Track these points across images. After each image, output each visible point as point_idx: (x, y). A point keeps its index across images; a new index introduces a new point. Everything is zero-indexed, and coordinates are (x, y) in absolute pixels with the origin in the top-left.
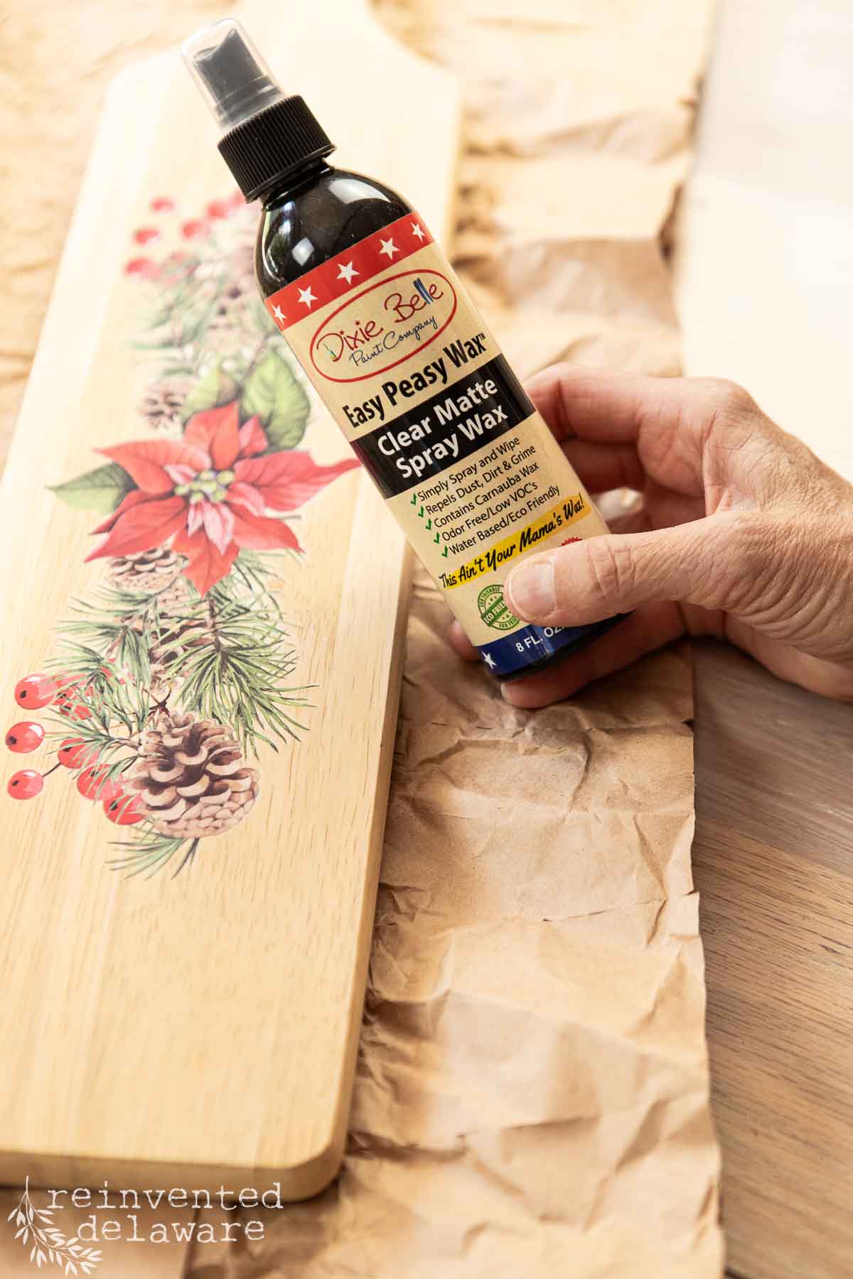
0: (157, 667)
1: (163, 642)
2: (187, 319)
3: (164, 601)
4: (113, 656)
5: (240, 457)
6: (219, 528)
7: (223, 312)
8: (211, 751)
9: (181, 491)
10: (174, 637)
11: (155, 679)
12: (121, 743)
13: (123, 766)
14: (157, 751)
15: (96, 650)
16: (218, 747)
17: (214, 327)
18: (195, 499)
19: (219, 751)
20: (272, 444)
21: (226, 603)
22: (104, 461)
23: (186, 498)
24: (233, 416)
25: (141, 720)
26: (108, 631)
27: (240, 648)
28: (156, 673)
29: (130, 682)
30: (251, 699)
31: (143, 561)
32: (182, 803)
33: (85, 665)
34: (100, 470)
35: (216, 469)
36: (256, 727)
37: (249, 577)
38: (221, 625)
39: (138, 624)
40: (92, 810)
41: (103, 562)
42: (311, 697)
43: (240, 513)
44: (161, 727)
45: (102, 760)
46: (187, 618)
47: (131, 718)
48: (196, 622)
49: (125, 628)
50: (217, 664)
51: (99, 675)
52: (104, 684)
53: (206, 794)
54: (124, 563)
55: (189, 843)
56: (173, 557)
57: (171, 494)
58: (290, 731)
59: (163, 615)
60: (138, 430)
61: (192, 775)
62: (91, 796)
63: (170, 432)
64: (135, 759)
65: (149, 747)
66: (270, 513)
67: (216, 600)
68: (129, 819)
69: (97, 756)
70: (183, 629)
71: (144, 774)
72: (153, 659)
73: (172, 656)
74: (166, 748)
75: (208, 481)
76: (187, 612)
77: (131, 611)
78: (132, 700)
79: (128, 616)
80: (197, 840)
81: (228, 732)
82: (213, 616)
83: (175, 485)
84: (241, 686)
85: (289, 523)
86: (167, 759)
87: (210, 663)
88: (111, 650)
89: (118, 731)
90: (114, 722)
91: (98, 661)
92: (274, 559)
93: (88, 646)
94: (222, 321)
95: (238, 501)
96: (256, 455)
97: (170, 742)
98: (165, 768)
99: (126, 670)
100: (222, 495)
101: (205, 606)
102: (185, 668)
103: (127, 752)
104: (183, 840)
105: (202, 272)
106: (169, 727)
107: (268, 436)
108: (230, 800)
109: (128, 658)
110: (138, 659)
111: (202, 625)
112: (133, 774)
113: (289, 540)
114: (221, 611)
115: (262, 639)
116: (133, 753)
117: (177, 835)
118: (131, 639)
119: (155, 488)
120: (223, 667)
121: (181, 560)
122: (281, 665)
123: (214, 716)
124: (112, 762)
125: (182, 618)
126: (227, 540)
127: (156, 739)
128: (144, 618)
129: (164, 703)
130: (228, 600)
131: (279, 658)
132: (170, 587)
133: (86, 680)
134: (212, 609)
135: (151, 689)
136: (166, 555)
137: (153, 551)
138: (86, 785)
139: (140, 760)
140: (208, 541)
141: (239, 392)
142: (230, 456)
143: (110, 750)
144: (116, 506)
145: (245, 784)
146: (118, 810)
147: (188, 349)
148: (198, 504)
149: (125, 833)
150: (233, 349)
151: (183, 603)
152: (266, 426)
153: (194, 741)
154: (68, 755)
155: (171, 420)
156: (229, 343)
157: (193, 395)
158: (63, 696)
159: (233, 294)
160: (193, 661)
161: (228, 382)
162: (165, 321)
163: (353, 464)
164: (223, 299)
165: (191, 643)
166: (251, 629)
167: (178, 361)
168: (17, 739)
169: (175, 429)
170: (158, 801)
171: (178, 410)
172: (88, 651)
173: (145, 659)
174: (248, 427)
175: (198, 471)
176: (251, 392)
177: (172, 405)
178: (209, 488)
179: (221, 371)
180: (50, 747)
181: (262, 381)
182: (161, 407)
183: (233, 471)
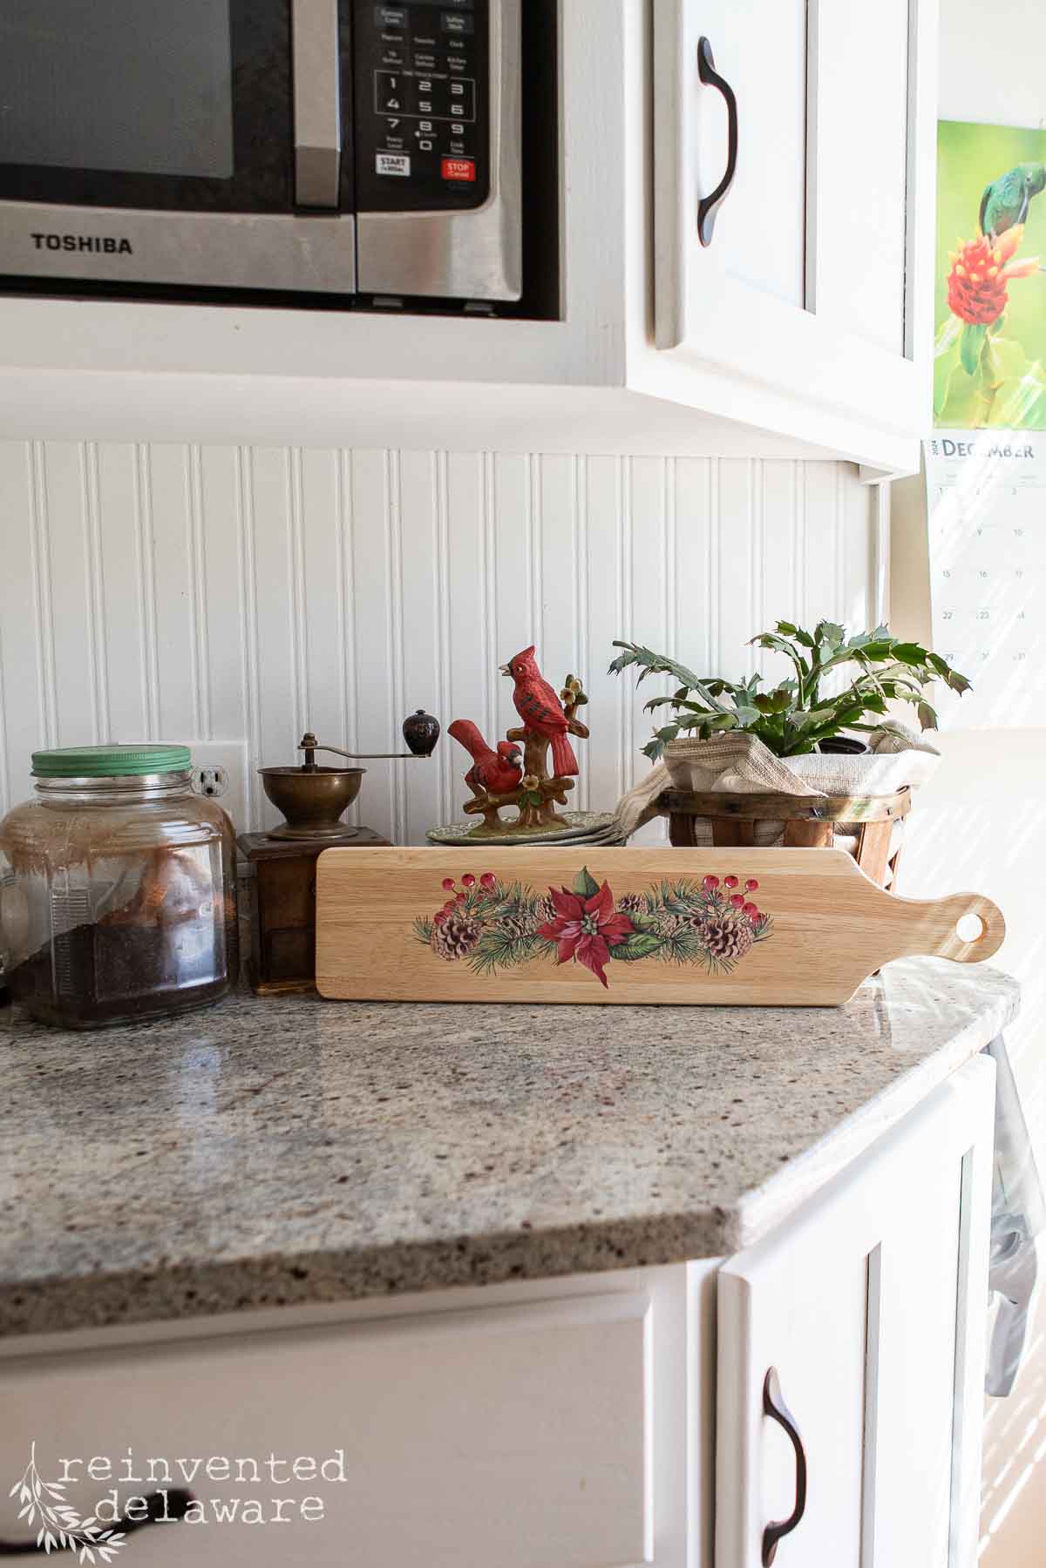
0: (502, 920)
1: (513, 921)
2: (681, 906)
3: (532, 918)
4: (506, 904)
5: (604, 936)
6: (571, 931)
7: (686, 919)
8: (466, 944)
9: (587, 917)
10: (516, 924)
11: (496, 920)
12: (468, 913)
13: (458, 915)
14: (465, 925)
15: (508, 898)
16: (468, 946)
17: (677, 917)
18: (583, 923)
20: (613, 947)
21: (532, 941)
22: (600, 885)
23: (584, 919)
24: (627, 931)
25: (478, 918)
26: (517, 902)
27: (512, 948)
28: (499, 920)
29: (494, 912)
30: (489, 954)
31: (550, 908)
32: (444, 937)
33: (501, 895)
34: (596, 885)
35: (598, 928)
36: (477, 957)
37: (545, 947)
38: (522, 940)
39: (520, 910)
40: (439, 907)
41: (550, 893)
42: (492, 975)
43: (577, 940)
44: (475, 926)
45: (460, 908)
47: (479, 915)
48: (523, 931)
49: (519, 906)
50: (504, 940)
51: (497, 901)
52: (493, 903)
53: (449, 945)
54: (549, 901)
55: (428, 941)
56: (554, 918)
57: (584, 913)
58: (478, 968)
59: (525, 919)
60: (617, 894)
61: (456, 939)
62: (446, 906)
63: (617, 908)
64: (462, 918)
65: (467, 923)
66: (577, 951)
67: (534, 936)
68: (436, 920)
69: (462, 906)
70: (520, 927)
71: (455, 922)
72: (504, 918)
73: (507, 925)
74: (466, 929)
75: (592, 926)
76: (527, 927)
78: (487, 913)
79: (524, 906)
80: (429, 944)
81: (475, 947)
82: (526, 936)
83: (590, 914)
84: (494, 950)
85: (573, 958)
86: (462, 929)
87: (504, 938)
88: (508, 903)
89: (473, 912)
90: (476, 909)
91: (503, 899)
92: (553, 956)
93: (510, 895)
94: (681, 920)
95: (582, 938)
96: (607, 942)
97: (469, 929)
98: (458, 929)
99: (499, 910)
100: (585, 932)
101: (530, 933)
102: (502, 930)
103: (464, 915)
104: (430, 939)
105: (711, 909)
106: (475, 928)
107: (617, 946)
109: (504, 910)
110: (505, 913)
111: (521, 934)
112: (455, 919)
113: (563, 959)
114: (528, 939)
115: (516, 955)
116: (464, 917)
117: (431, 937)
118: (514, 909)
119: (586, 907)
120: (502, 943)
121: (552, 921)
122: (504, 963)
123: (481, 943)
124: (460, 911)
125: (524, 926)
126: (563, 937)
127: (470, 924)
128: (524, 912)
129: (486, 925)
130: (534, 941)
131: (508, 962)
132: (539, 919)
133: (495, 897)
134: (529, 935)
135: (492, 919)
136: (553, 916)
137: (556, 911)
138: (451, 905)
139: (461, 920)
140: (561, 931)
141: (641, 932)
142: (605, 932)
143: (464, 910)
144: (578, 894)
145: (453, 957)
146: (440, 916)
147: (664, 908)
148: (580, 924)
149: (431, 920)
150: (665, 926)
151: (531, 925)
152: (622, 944)
153: (470, 937)
154: (461, 896)
155: (623, 908)
156: (668, 924)
157: (638, 914)
158: (487, 890)
159: (697, 923)
160: (505, 932)
161: (645, 927)
162: (680, 898)
163: (604, 979)
164: (694, 919)
165: (513, 931)
166: (520, 950)
167: (657, 905)
168: (467, 878)
169: (620, 910)
170: (445, 928)
171: (630, 910)
172: (507, 895)
173: (505, 916)
174: (622, 938)
175: (597, 922)
176: (640, 936)
177: (632, 907)
178: (588, 927)
179: (652, 923)
180: (465, 890)
181: (648, 939)
182: (630, 903)
183: (598, 934)
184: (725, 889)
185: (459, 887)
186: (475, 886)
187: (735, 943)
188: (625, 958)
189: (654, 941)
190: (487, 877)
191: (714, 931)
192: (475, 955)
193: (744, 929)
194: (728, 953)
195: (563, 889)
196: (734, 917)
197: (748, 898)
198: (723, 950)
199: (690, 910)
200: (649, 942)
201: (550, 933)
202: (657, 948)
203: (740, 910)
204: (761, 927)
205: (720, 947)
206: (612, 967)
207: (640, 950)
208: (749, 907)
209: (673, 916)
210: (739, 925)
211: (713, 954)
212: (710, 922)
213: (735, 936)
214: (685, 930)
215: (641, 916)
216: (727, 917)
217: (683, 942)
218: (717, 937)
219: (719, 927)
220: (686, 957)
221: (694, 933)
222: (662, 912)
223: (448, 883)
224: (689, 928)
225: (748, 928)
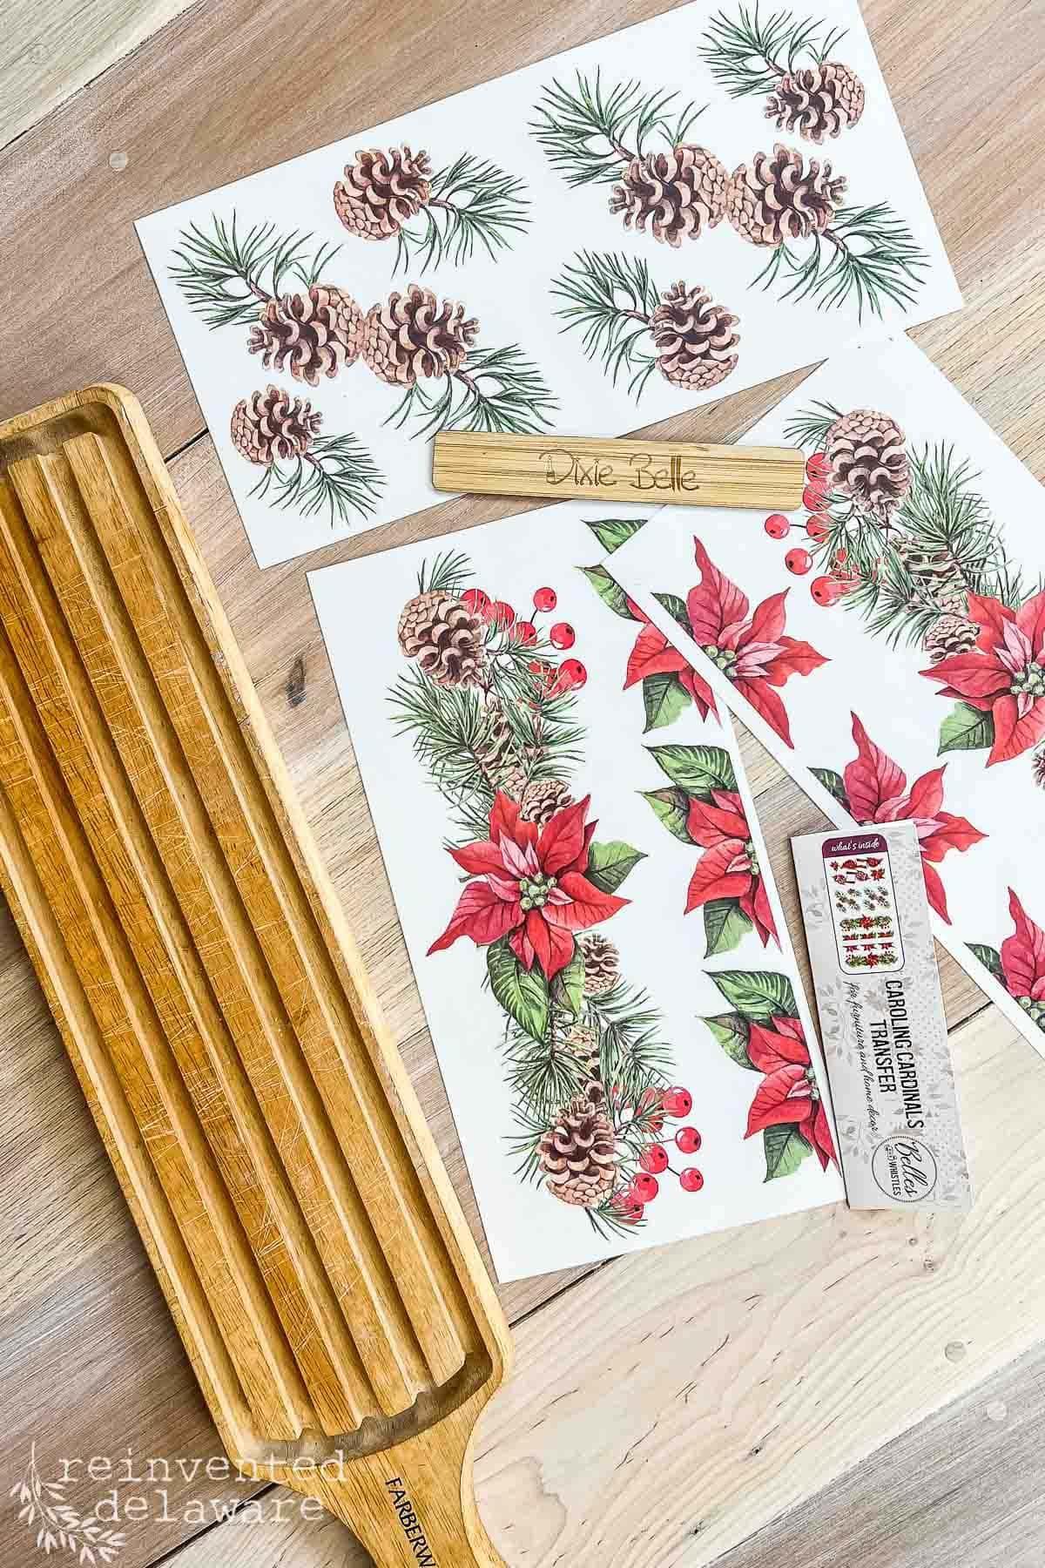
0: (503, 720)
1: (507, 742)
2: (619, 1057)
3: (522, 778)
4: (535, 720)
5: (524, 923)
6: (518, 858)
7: (596, 1072)
8: (441, 663)
9: (552, 881)
10: (503, 748)
11: (500, 710)
12: (499, 652)
13: (491, 634)
14: (475, 652)
15: (549, 722)
16: (438, 667)
17: (596, 1054)
18: (538, 877)
19: (436, 664)
20: (507, 947)
21: (480, 788)
22: (620, 892)
23: (546, 876)
24: (544, 964)
25: (495, 673)
26: (548, 740)
27: (455, 752)
28: (501, 715)
29: (515, 702)
30: (432, 712)
31: (551, 808)
32: (442, 617)
33: (550, 707)
34: (619, 883)
35: (536, 908)
36: (420, 691)
37: (474, 816)
38: (476, 768)
39: (531, 752)
40: (496, 594)
41: (579, 799)
42: (394, 727)
43: (504, 874)
44: (480, 672)
45: (506, 634)
46: (501, 767)
47: (501, 673)
48: (493, 765)
49: (538, 747)
50: (466, 735)
51: (538, 701)
52: (531, 695)
53: (429, 630)
54: (563, 802)
55: (425, 591)
56: (533, 820)
57: (558, 876)
59: (518, 764)
60: (605, 929)
61: (445, 641)
62: (501, 604)
63: (583, 936)
64: (486, 643)
65: (480, 654)
66: (482, 878)
67: (488, 790)
68: (470, 595)
69: (511, 636)
70: (499, 758)
71: (475, 632)
72: (508, 725)
73: (497, 732)
74: (469, 656)
75: (537, 896)
76: (503, 772)
77: (540, 762)
78: (508, 689)
79: (541, 757)
80: (422, 593)
81: (438, 681)
82: (485, 774)
83: (558, 886)
84: (442, 721)
85: (466, 874)
86: (466, 648)
87: (470, 733)
88: (539, 724)
89: (505, 660)
90: (511, 666)
91: (544, 713)
92: (462, 836)
93: (554, 724)
94: (592, 1063)
95: (509, 883)
96: (514, 932)
97: (469, 662)
98: (463, 641)
99: (522, 710)
100: (523, 885)
101: (493, 781)
102: (484, 725)
103: (495, 645)
104: (431, 590)
105: (628, 1115)
106: (474, 673)
107: (512, 953)
108: (414, 629)
109: (525, 720)
110: (519, 723)
111: (488, 764)
112: (483, 629)
113: (460, 856)
114: (481, 781)
115: (444, 765)
116: (489, 646)
117: (435, 593)
118: (530, 737)
119: (571, 877)
120: (460, 732)
121: (526, 817)
122: (424, 746)
123: (449, 691)
124: (499, 635)
125: (503, 766)
126: (502, 845)
127: (481, 660)
128: (530, 759)
129: (486, 693)
130: (480, 791)
131: (428, 752)
132: (524, 791)
133: (544, 694)
134: (487, 780)
135: (499, 702)
136: (538, 817)
137: (548, 819)
138: (507, 613)
139: (482, 642)
140: (514, 840)
141: (550, 992)
142: (532, 924)
143: (504, 644)
144: (591, 853)
145: (409, 645)
146: (477, 597)
147: (604, 1025)
148: (535, 872)
149: (468, 584)
150: (572, 1035)
151: (509, 779)
152: (517, 962)
153: (454, 666)
154: (529, 630)
155: (589, 950)
156: (577, 1039)
157: (583, 979)
158: (553, 678)
159: (595, 1095)
160: (482, 732)
161: (562, 999)
162: (634, 1051)
163: (443, 943)
164: (601, 1087)
165: (488, 747)
166: (457, 770)
167: (608, 1011)
168: (567, 634)
169: (581, 941)
170: (459, 614)
171: (587, 961)
172: (554, 719)
173: (513, 723)
174: (530, 957)
175: (548, 904)
176: (541, 993)
177: (592, 964)
178: (534, 890)
179: (571, 1009)
180: (544, 635)
181: (539, 1008)
182: (600, 958)
183: (524, 911)
184: (671, 1132)
185: (544, 623)
186: (556, 652)
187: (574, 1174)
188: (493, 975)
189: (539, 1020)
190: (578, 670)
191: (585, 1131)
192: (422, 685)
193: (605, 1185)
194: (553, 1165)
195: (593, 824)
196: (624, 1159)
197: (663, 1179)
198: (556, 1155)
199: (615, 1074)
200: (534, 1012)
201: (502, 821)
202: (527, 1029)
203: (639, 1169)
204: (618, 1216)
205: (561, 1148)
206: (469, 956)
207: (516, 998)
208: (648, 1186)
209: (595, 1046)
210: (610, 1175)
211: (544, 1138)
212: (602, 1118)
213: (587, 1172)
214: (576, 1075)
215: (578, 985)
216: (622, 1148)
217: (552, 1076)
218: (577, 1139)
219: (598, 1138)
220: (525, 1089)
221: (575, 1095)
222: (598, 1024)
223: (548, 598)
224: (580, 1080)
225: (608, 1193)
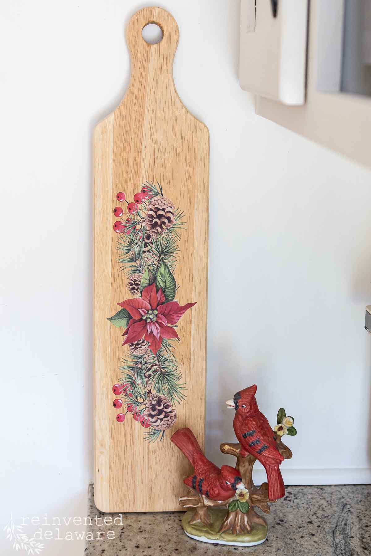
0: (147, 379)
1: (147, 371)
2: (136, 249)
3: (145, 357)
4: (135, 377)
5: (158, 305)
6: (155, 329)
7: (146, 246)
8: (164, 405)
9: (144, 318)
10: (150, 369)
11: (147, 383)
12: (142, 404)
13: (143, 411)
14: (151, 406)
15: (130, 375)
16: (165, 403)
17: (144, 252)
18: (149, 321)
19: (166, 405)
20: (167, 299)
21: (162, 357)
22: (120, 308)
23: (146, 320)
24: (154, 289)
25: (145, 397)
26: (133, 368)
27: (167, 372)
28: (147, 381)
29: (141, 385)
30: (172, 388)
31: (138, 344)
32: (159, 420)
33: (129, 380)
34: (120, 312)
35: (152, 310)
36: (174, 396)
37: (166, 348)
38: (161, 365)
39: (140, 366)
40: (138, 424)
41: (127, 345)
42: (187, 386)
43: (161, 325)
44: (151, 398)
45: (138, 409)
46: (152, 363)
47: (143, 396)
48: (155, 364)
49: (137, 367)
50: (162, 377)
51: (133, 383)
52: (134, 386)
53: (165, 417)
54: (133, 345)
56: (145, 342)
57: (141, 319)
58: (182, 397)
59: (146, 362)
60: (128, 295)
61: (160, 412)
62: (137, 420)
63: (137, 296)
64: (146, 408)
65: (149, 404)
66: (169, 325)
67: (159, 356)
68: (147, 426)
69: (136, 408)
70: (152, 366)
71: (149, 413)
72: (146, 377)
73: (150, 376)
74: (153, 404)
75: (151, 314)
76: (152, 361)
77: (138, 362)
78: (142, 390)
79: (137, 363)
80: (164, 431)
81: (167, 399)
82: (159, 362)
83: (142, 316)
84: (169, 384)
85: (174, 328)
86: (153, 408)
87: (160, 377)
88: (134, 375)
89: (141, 400)
90: (139, 398)
91: (132, 378)
92: (172, 341)
93: (128, 373)
94: (146, 249)
95: (160, 321)
96: (163, 303)
97: (154, 403)
98: (154, 410)
99: (139, 381)
100: (155, 319)
101: (156, 359)
102: (154, 379)
103: (143, 407)
104: (161, 431)
105: (138, 227)
106: (153, 398)
107: (165, 296)
108: (170, 419)
109: (139, 377)
110: (141, 377)
111: (156, 365)
112: (146, 413)
113: (175, 335)
114: (161, 360)
115: (172, 369)
116: (145, 406)
117: (159, 429)
118: (139, 370)
119: (137, 318)
120: (163, 379)
121: (148, 343)
122: (178, 377)
123: (163, 394)
124: (140, 409)
125: (151, 363)
126: (159, 336)
127: (149, 402)
128: (141, 363)
129: (150, 391)
130: (162, 356)
131: (177, 375)
132: (146, 353)
133: (130, 385)
134: (158, 360)
135: (146, 386)
136: (143, 342)
137: (140, 341)
138: (136, 416)
139: (147, 408)
140: (154, 336)
141: (155, 278)
142: (155, 305)
143: (139, 406)
144: (127, 325)
145: (173, 414)
146: (144, 424)
147: (138, 262)
148: (149, 322)
149: (147, 430)
150: (151, 261)
151: (150, 358)
152: (164, 292)
153: (159, 402)
154: (129, 408)
155: (138, 291)
156: (149, 259)
157: (142, 280)
158: (125, 390)
159: (148, 237)
160: (156, 377)
161: (152, 275)
162: (130, 250)
163: (190, 305)
164: (145, 240)
165: (154, 371)
166: (169, 366)
167: (136, 267)
168: (116, 404)
169: (139, 294)
170: (153, 420)
171: (139, 287)
172: (128, 375)
173: (143, 377)
174: (159, 292)
175: (148, 310)
176: (158, 279)
177: (137, 285)
178: (152, 317)
179: (149, 270)
180: (124, 406)
181: (161, 274)
182: (134, 286)
183: (157, 310)
184: (124, 216)
185: (122, 410)
186: (121, 398)
187: (163, 210)
188: (174, 290)
189: (162, 269)
190: (115, 390)
191: (155, 225)
192: (172, 399)
193: (153, 203)
194: (170, 215)
195: (124, 335)
196: (144, 211)
197: (130, 199)
198: (169, 219)
199: (139, 243)
200: (163, 273)
202: (167, 267)
203: (139, 206)
204: (151, 190)
205: (166, 221)
206: (181, 299)
207: (168, 279)
208: (137, 200)
209: (144, 255)
210: (151, 206)
211: (171, 226)
212: (148, 228)
213: (159, 209)
214: (154, 246)
215: (144, 278)
216: (144, 216)
217: (162, 248)
218: (159, 223)
219: (151, 221)
220: (173, 245)
221: (156, 239)
222: (141, 263)
223: (119, 418)
224: (152, 244)
225: (153, 200)
